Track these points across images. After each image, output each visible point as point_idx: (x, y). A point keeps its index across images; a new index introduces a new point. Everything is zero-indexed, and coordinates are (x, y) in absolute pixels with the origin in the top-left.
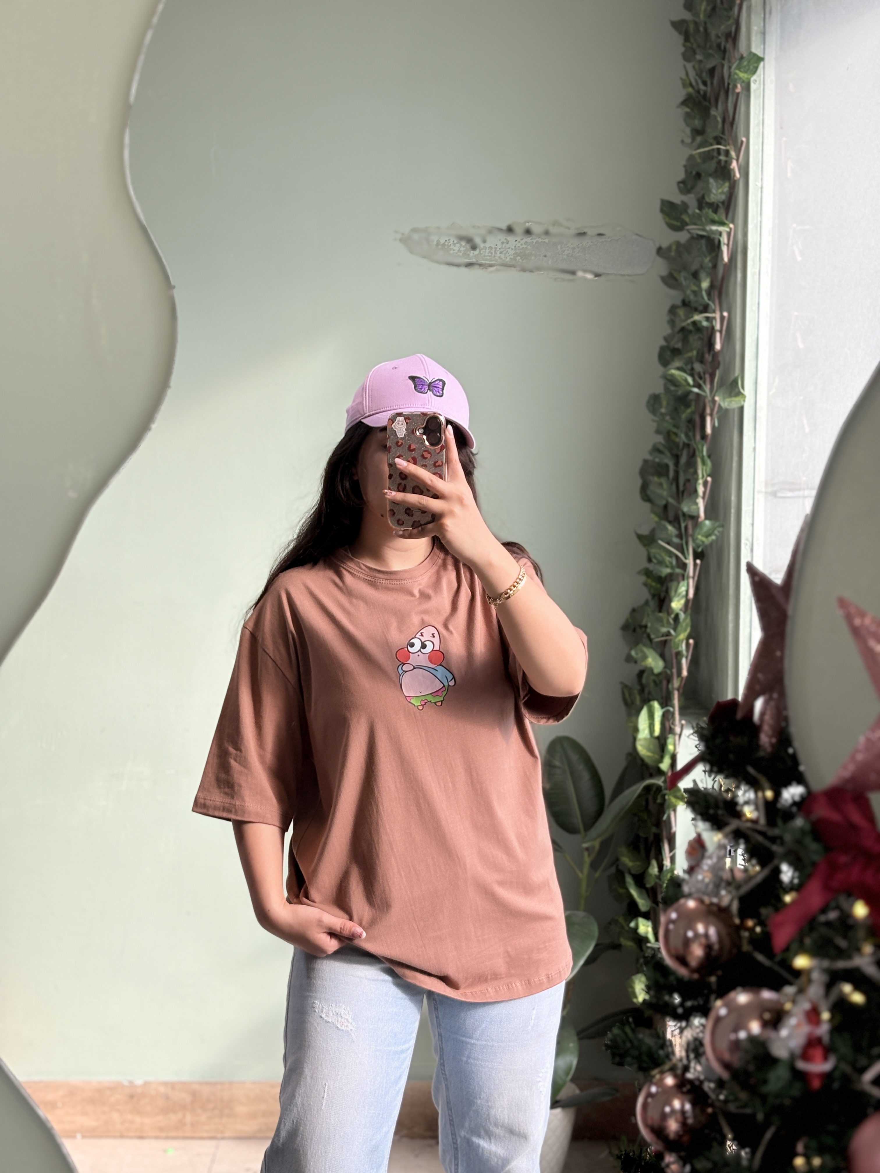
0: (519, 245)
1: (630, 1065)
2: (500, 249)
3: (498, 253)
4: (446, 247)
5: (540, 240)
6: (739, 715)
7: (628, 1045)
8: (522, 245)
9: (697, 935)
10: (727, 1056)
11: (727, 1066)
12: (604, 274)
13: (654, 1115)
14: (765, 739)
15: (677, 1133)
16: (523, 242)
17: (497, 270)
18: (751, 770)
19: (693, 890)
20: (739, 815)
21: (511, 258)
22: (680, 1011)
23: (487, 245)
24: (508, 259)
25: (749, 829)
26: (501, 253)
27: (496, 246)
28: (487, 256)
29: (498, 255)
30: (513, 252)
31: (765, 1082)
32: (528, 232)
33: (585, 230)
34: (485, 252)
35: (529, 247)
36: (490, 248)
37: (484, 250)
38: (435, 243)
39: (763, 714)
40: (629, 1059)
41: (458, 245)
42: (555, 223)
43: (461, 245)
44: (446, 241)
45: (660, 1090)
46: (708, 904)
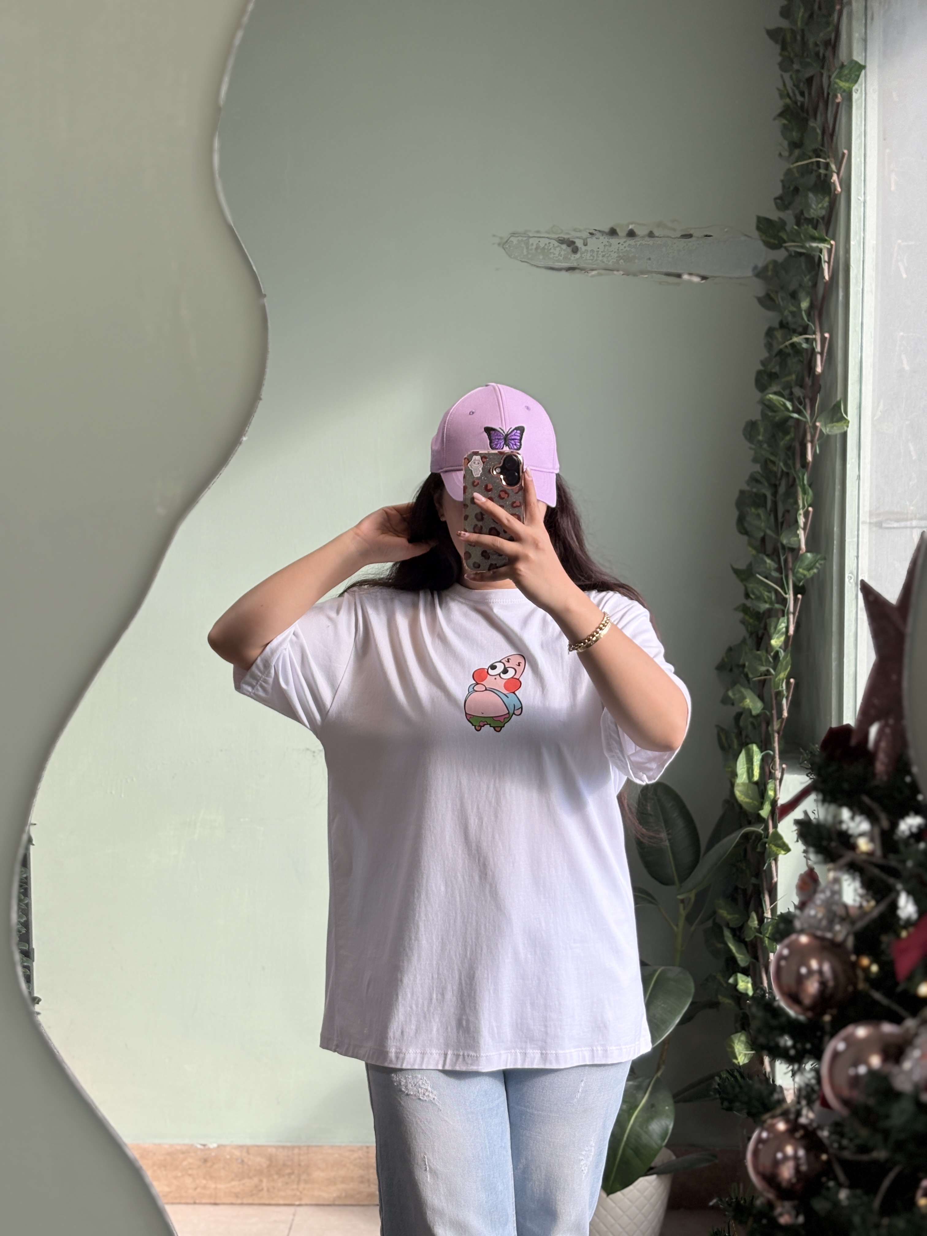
0: (622, 247)
1: (739, 1111)
2: (602, 252)
3: (600, 256)
4: (546, 251)
5: (644, 242)
6: (853, 742)
7: (737, 1090)
8: (625, 247)
9: (810, 972)
10: (846, 1092)
11: (846, 1102)
12: (712, 277)
13: (765, 1161)
14: (880, 766)
15: (789, 1181)
16: (626, 244)
17: (599, 275)
18: (866, 799)
19: (805, 926)
20: (853, 847)
21: (613, 262)
22: (792, 1052)
23: (588, 248)
24: (610, 263)
25: (865, 861)
26: (603, 256)
27: (598, 250)
28: (589, 260)
29: (601, 258)
30: (616, 255)
31: (887, 1117)
32: (631, 234)
33: (691, 232)
34: (587, 255)
35: (633, 250)
36: (592, 251)
37: (586, 254)
38: (534, 247)
39: (877, 742)
40: (738, 1104)
41: (558, 249)
42: (659, 225)
43: (561, 249)
44: (546, 244)
45: (771, 1135)
46: (822, 939)
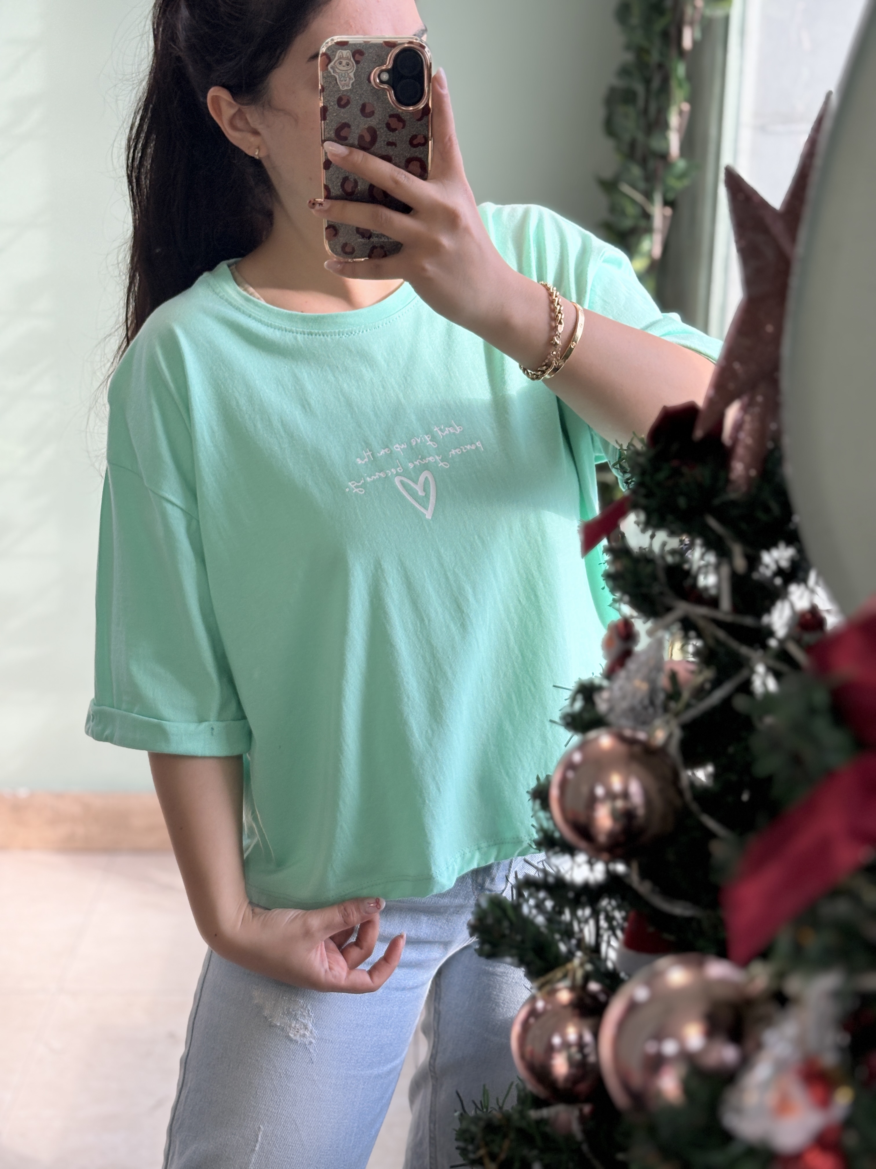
6: (699, 433)
9: (609, 792)
13: (536, 1048)
14: (740, 470)
18: (713, 523)
19: (611, 711)
25: (704, 617)
39: (738, 427)
45: (549, 1008)
46: (631, 742)
